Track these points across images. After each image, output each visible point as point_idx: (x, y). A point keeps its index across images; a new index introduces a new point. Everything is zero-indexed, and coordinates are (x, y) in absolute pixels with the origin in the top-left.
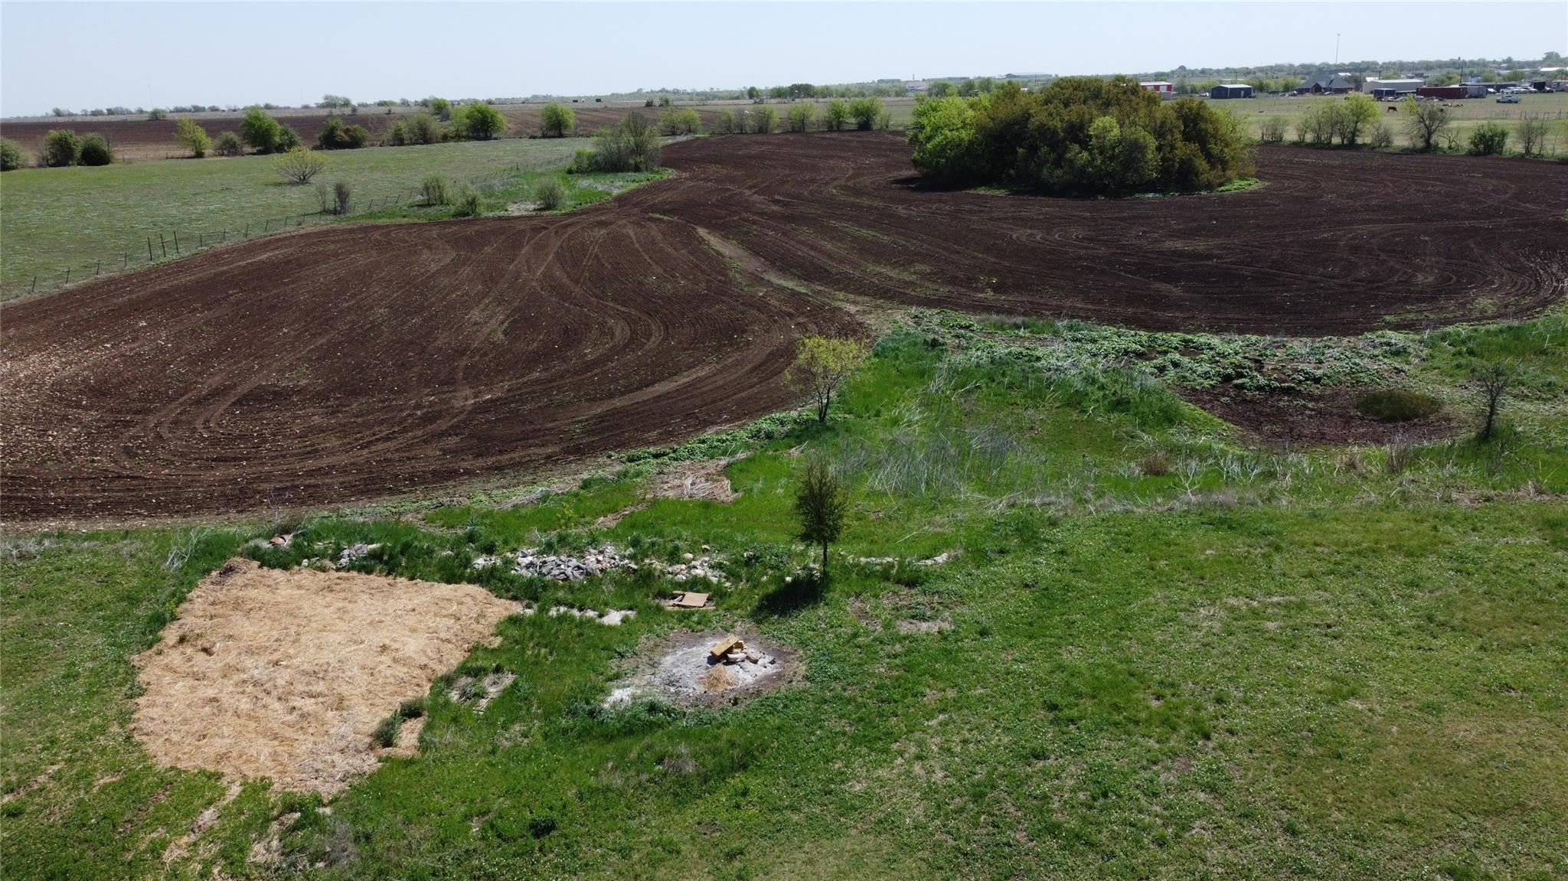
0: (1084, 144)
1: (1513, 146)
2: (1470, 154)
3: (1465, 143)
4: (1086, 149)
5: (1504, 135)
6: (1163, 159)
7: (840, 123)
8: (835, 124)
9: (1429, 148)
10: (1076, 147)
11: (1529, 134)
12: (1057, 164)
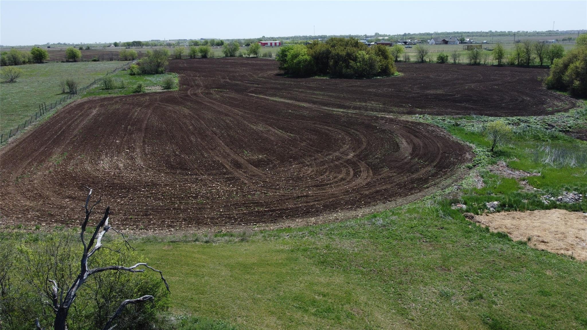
0: (354, 61)
1: (451, 60)
2: (438, 63)
3: (435, 59)
4: (357, 62)
5: (447, 56)
7: (195, 55)
8: (192, 56)
9: (423, 61)
10: (352, 61)
11: (455, 57)
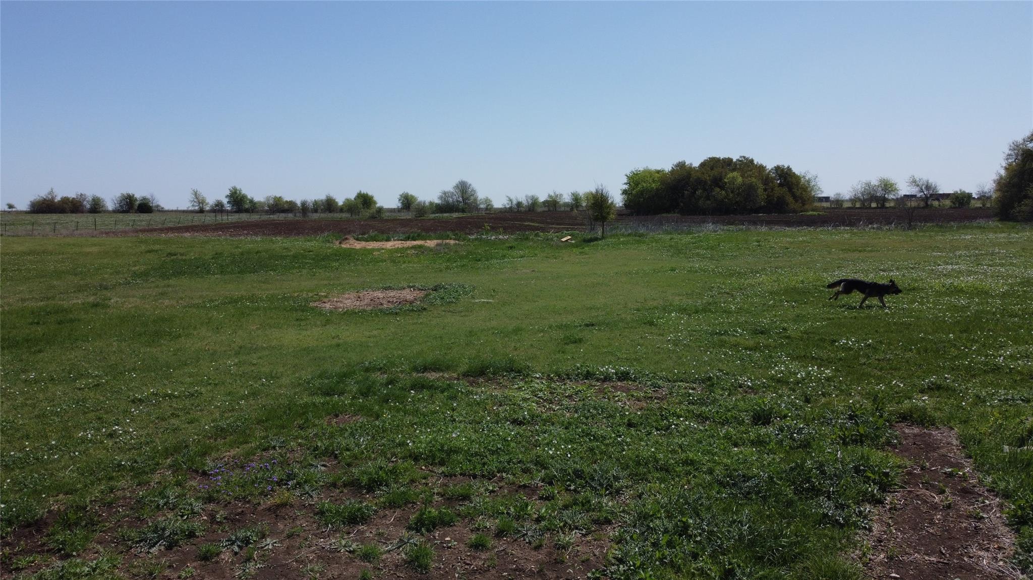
0: (722, 188)
2: (950, 208)
3: (948, 203)
4: (724, 190)
6: (768, 195)
9: (927, 206)
10: (718, 189)
12: (708, 198)
